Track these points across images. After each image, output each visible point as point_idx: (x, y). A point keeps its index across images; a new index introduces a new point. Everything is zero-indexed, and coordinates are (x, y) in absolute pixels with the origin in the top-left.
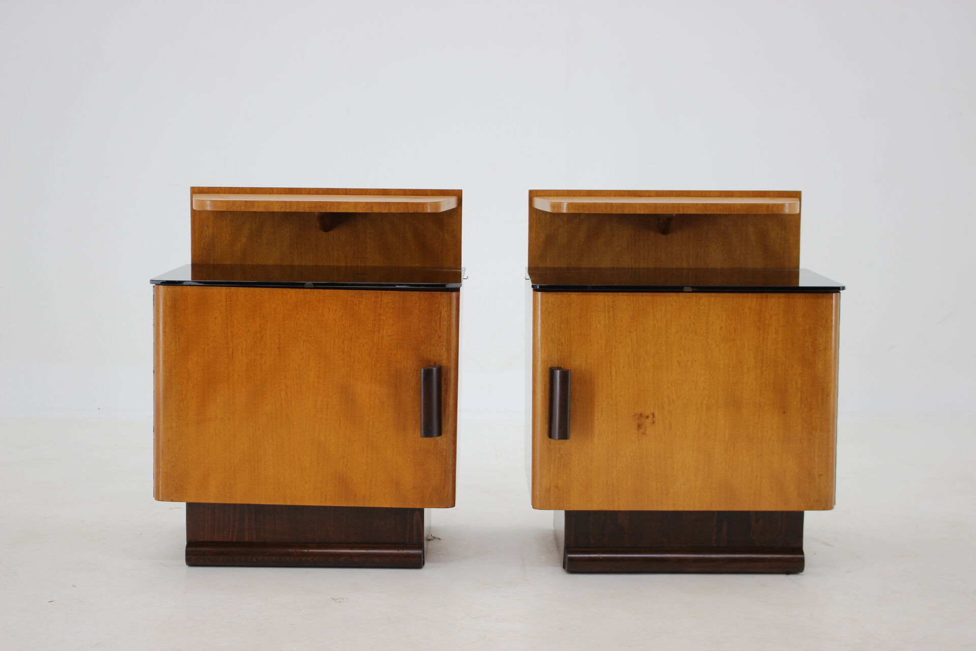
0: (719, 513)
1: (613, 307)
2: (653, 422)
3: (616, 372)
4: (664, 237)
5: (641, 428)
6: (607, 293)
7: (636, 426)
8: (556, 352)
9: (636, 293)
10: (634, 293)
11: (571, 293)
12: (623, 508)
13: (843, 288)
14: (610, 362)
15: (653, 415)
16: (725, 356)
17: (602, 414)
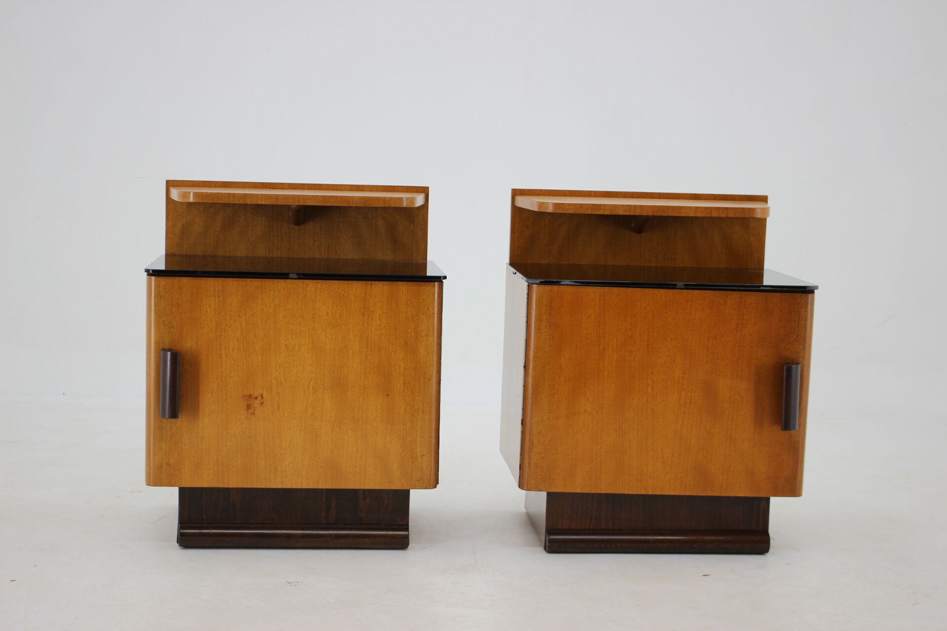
0: (327, 490)
1: (223, 292)
2: (262, 403)
3: (226, 355)
4: (296, 228)
5: (250, 408)
6: (217, 279)
7: (246, 407)
8: (167, 335)
9: (245, 279)
10: (243, 279)
11: (182, 278)
12: (232, 485)
13: (445, 278)
14: (220, 344)
15: (262, 396)
16: (331, 341)
17: (212, 394)
